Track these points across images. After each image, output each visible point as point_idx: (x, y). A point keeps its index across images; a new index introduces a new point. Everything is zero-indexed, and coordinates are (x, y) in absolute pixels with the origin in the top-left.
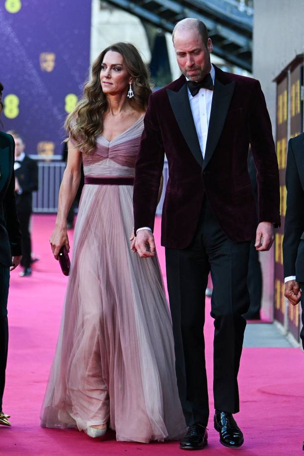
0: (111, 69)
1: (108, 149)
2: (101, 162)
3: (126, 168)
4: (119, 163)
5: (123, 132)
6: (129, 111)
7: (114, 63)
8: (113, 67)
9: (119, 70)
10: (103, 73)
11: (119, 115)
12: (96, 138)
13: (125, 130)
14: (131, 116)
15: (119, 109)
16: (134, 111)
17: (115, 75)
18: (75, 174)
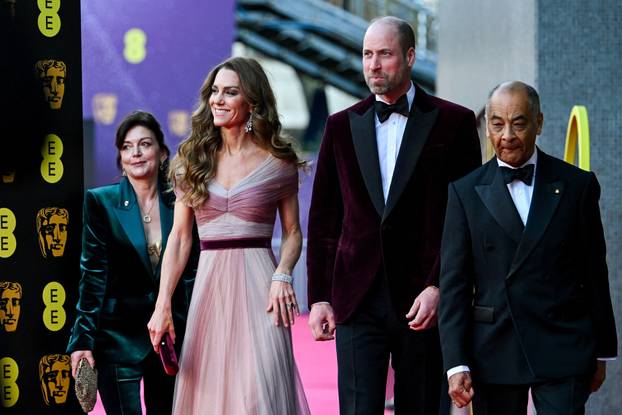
0: (224, 92)
1: (227, 200)
2: (219, 218)
3: (252, 224)
4: (243, 218)
5: (245, 176)
6: (252, 148)
7: (227, 84)
8: (227, 90)
9: (234, 94)
10: (214, 98)
11: (240, 153)
12: (206, 186)
13: (247, 173)
14: (254, 154)
15: (239, 147)
16: (258, 149)
17: (230, 100)
18: (184, 237)
